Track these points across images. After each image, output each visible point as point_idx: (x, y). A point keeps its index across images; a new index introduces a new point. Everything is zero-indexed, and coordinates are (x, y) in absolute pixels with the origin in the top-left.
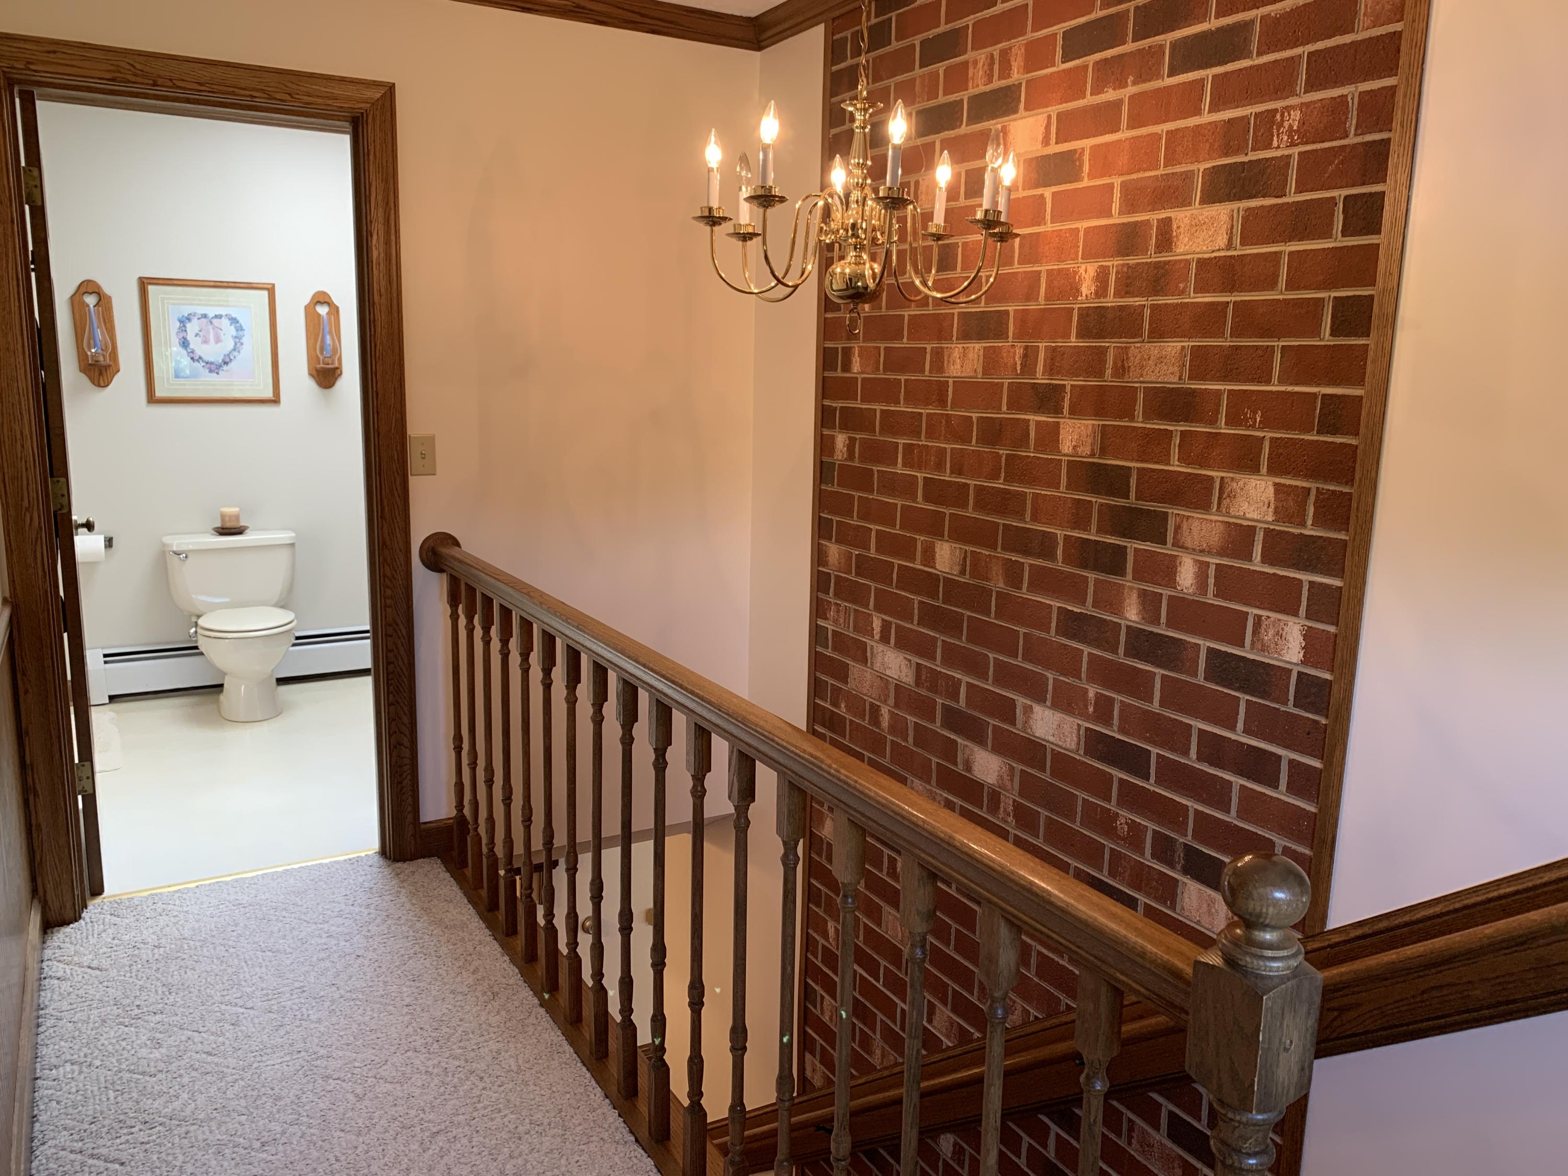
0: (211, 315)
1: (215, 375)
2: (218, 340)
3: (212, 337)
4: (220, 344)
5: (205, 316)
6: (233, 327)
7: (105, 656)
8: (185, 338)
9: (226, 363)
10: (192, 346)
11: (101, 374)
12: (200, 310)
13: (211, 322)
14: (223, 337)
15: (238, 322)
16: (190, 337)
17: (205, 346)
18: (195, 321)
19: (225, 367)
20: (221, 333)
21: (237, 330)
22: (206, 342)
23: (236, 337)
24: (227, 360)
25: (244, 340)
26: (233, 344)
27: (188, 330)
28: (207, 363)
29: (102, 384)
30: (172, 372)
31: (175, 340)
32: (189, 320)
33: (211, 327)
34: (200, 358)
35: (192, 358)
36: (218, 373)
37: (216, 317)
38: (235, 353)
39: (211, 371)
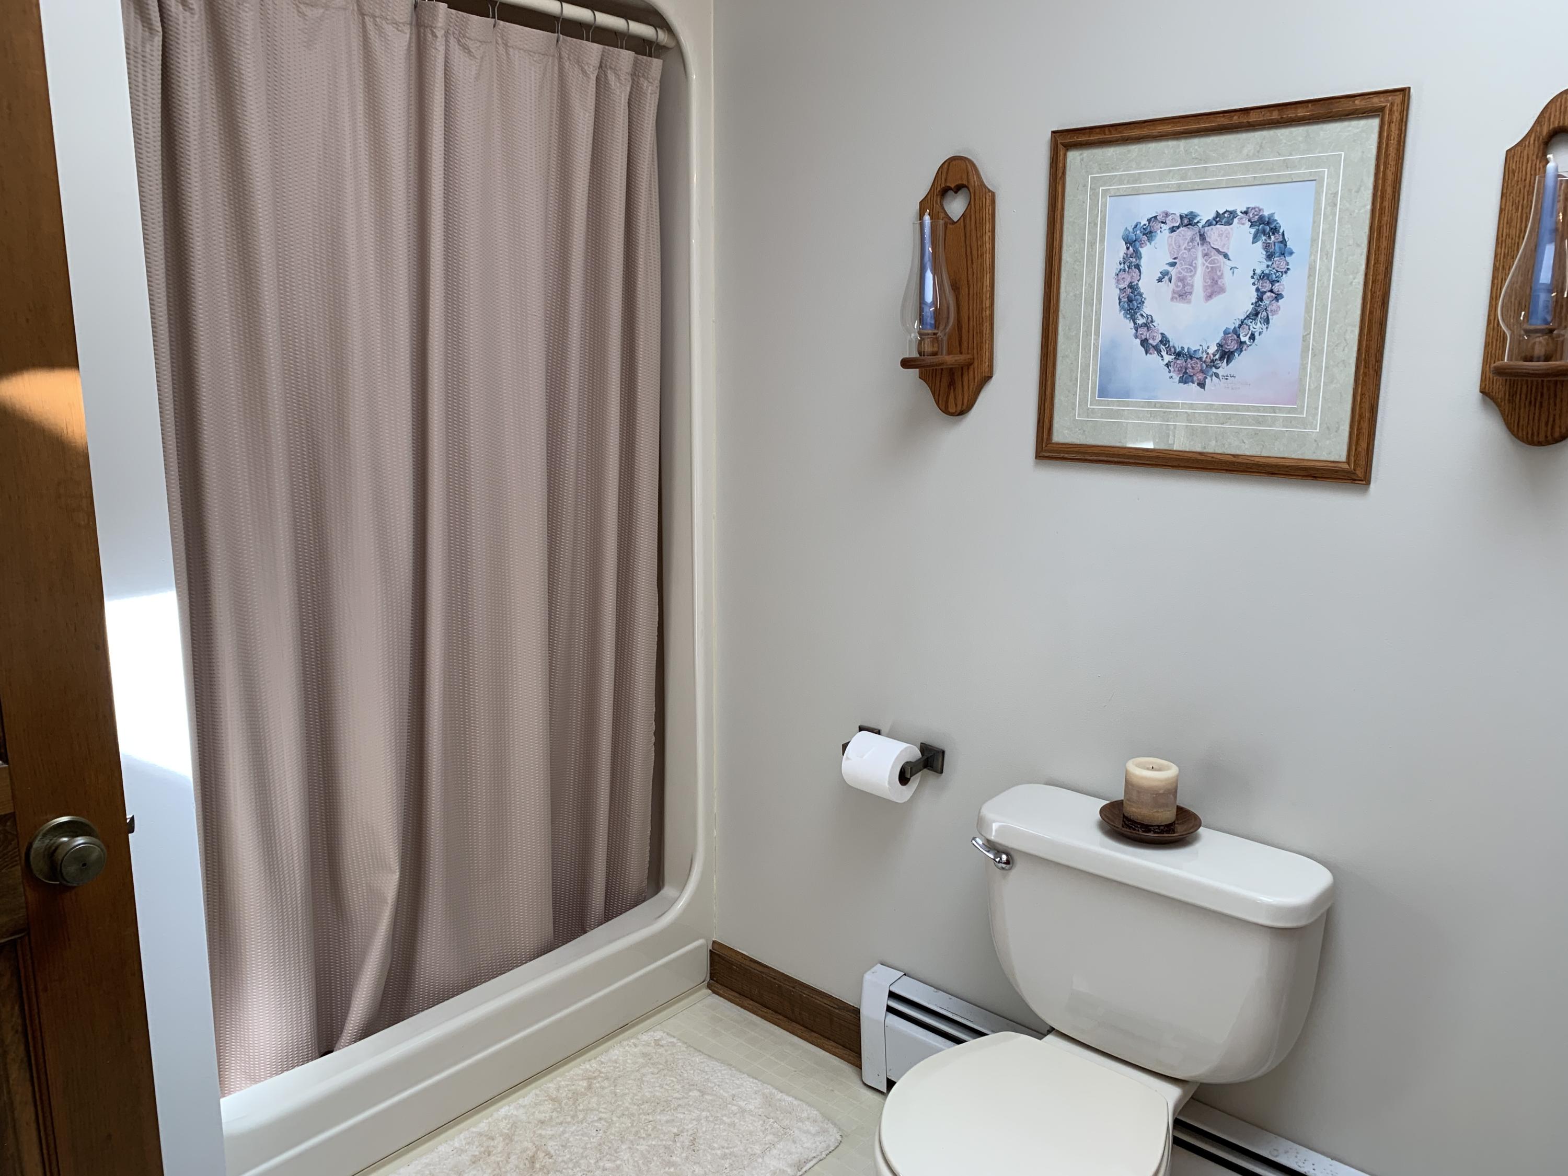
0: (1206, 215)
1: (1194, 387)
2: (1214, 288)
3: (1198, 282)
4: (1215, 300)
5: (1189, 220)
6: (1259, 244)
7: (892, 995)
8: (1133, 287)
9: (1226, 355)
10: (1147, 309)
11: (952, 384)
12: (1180, 204)
13: (1203, 237)
14: (1228, 279)
15: (1275, 230)
16: (1147, 284)
17: (1180, 306)
18: (1163, 235)
19: (1224, 369)
20: (1226, 265)
21: (1270, 257)
22: (1183, 295)
23: (1264, 276)
24: (1232, 346)
25: (1286, 285)
26: (1253, 296)
27: (1143, 263)
28: (1178, 355)
29: (952, 410)
30: (1093, 379)
31: (1111, 294)
32: (1149, 234)
33: (1200, 250)
34: (1164, 341)
35: (1144, 343)
36: (1202, 385)
37: (1218, 219)
38: (1257, 326)
39: (1185, 379)
